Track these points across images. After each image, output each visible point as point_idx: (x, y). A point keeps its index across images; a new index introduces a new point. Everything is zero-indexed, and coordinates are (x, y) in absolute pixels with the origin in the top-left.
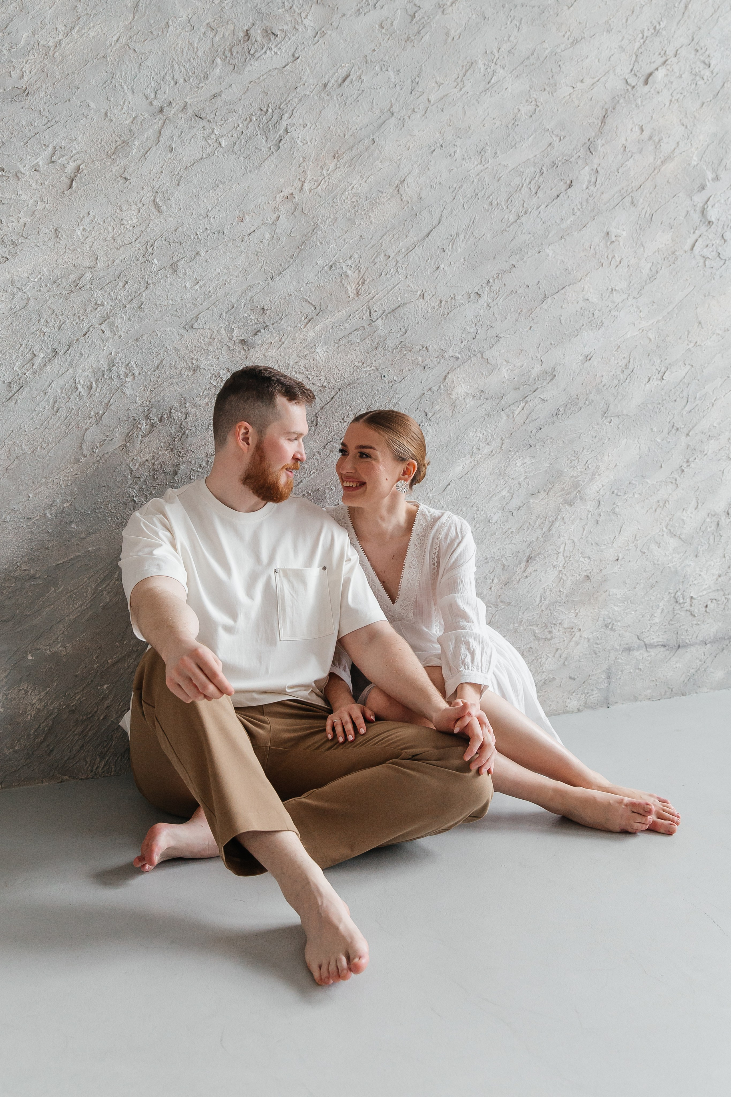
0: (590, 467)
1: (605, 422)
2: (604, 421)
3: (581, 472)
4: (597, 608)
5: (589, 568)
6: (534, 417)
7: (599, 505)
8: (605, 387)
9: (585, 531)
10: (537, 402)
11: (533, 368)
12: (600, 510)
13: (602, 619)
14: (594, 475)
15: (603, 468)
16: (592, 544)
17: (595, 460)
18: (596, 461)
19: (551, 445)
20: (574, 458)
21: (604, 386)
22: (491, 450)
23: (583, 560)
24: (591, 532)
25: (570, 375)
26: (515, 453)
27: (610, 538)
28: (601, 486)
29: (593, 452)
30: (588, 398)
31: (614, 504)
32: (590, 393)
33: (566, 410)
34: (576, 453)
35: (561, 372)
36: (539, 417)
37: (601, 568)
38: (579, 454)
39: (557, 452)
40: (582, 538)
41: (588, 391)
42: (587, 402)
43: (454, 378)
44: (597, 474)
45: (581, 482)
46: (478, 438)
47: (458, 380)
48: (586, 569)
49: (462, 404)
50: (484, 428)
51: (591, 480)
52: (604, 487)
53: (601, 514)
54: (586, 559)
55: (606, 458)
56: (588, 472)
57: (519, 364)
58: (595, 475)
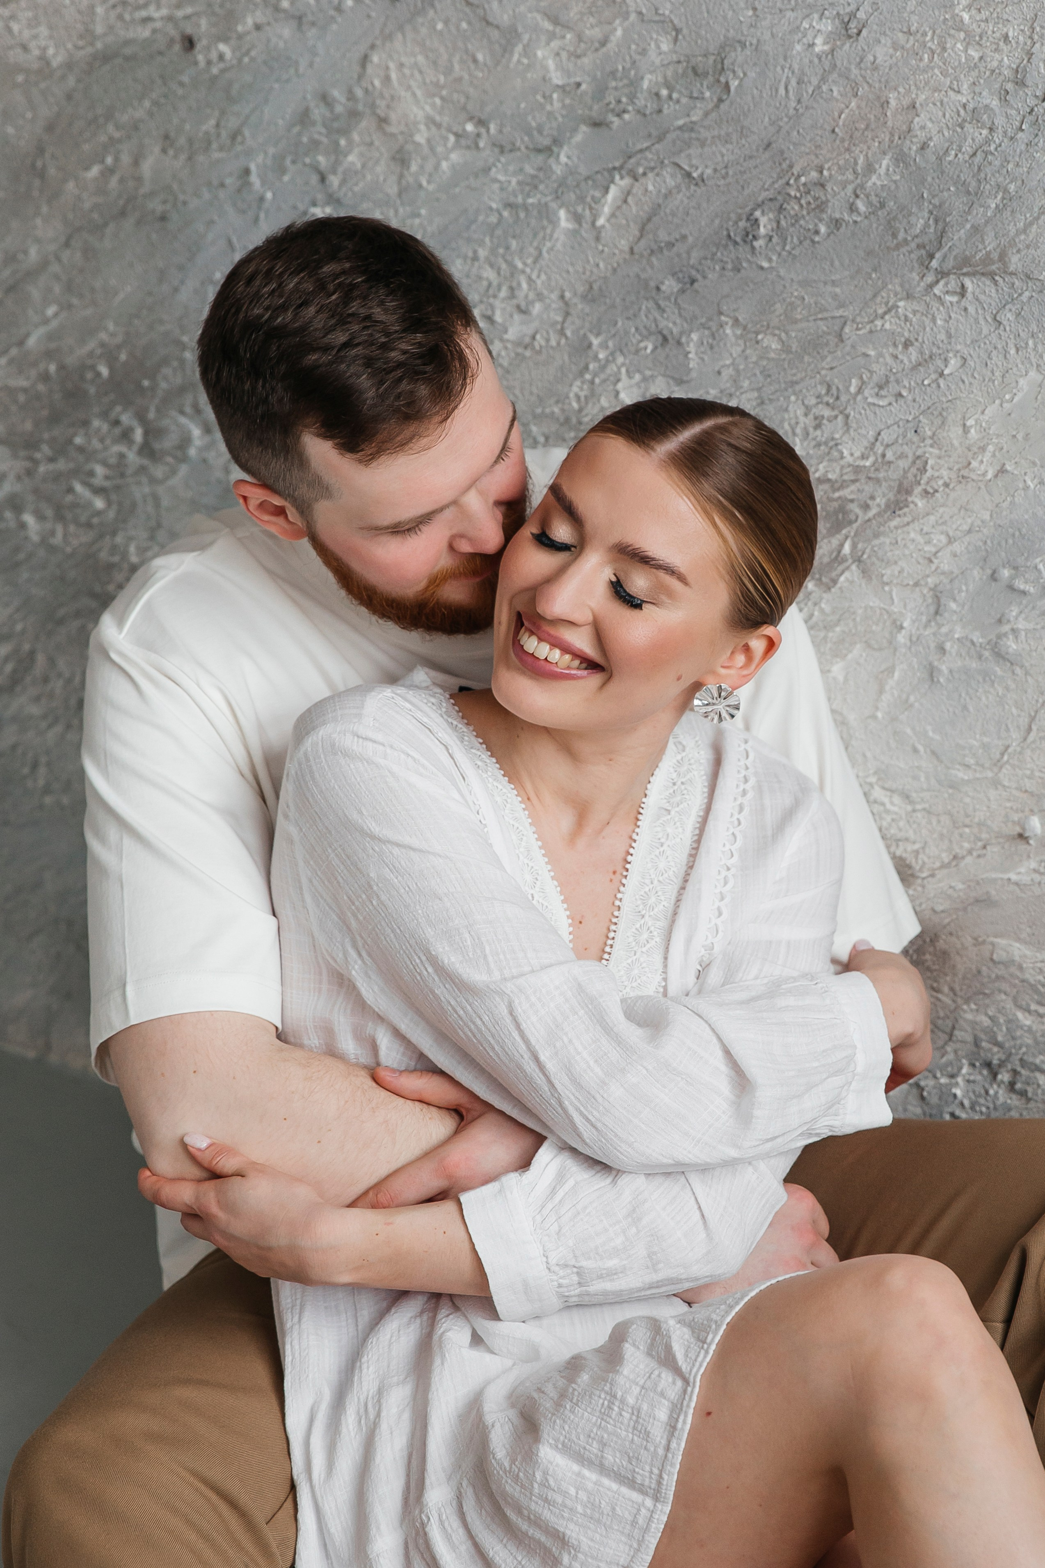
0: (890, 455)
1: (937, 290)
2: (931, 286)
3: (857, 470)
4: (946, 989)
5: (911, 834)
6: (663, 236)
7: (937, 613)
8: (928, 151)
9: (886, 697)
10: (671, 182)
11: (644, 52)
12: (944, 630)
13: (969, 1038)
14: (904, 490)
15: (945, 473)
16: (915, 750)
17: (910, 434)
18: (916, 439)
19: (739, 349)
20: (827, 413)
21: (922, 148)
22: (530, 332)
23: (886, 800)
24: (907, 706)
25: (786, 89)
26: (612, 354)
27: (984, 746)
28: (944, 539)
29: (901, 401)
30: (862, 186)
31: (1000, 621)
32: (870, 169)
33: (783, 223)
34: (834, 391)
35: (752, 74)
36: (684, 237)
37: (957, 850)
38: (844, 398)
39: (760, 378)
40: (874, 717)
41: (861, 161)
42: (861, 205)
43: (392, 65)
44: (918, 490)
45: (854, 508)
46: (485, 283)
47: (404, 75)
48: (900, 835)
49: (424, 159)
50: (501, 251)
51: (895, 507)
52: (957, 547)
53: (948, 646)
54: (897, 799)
55: (954, 433)
56: (881, 475)
57: (596, 33)
58: (909, 492)
